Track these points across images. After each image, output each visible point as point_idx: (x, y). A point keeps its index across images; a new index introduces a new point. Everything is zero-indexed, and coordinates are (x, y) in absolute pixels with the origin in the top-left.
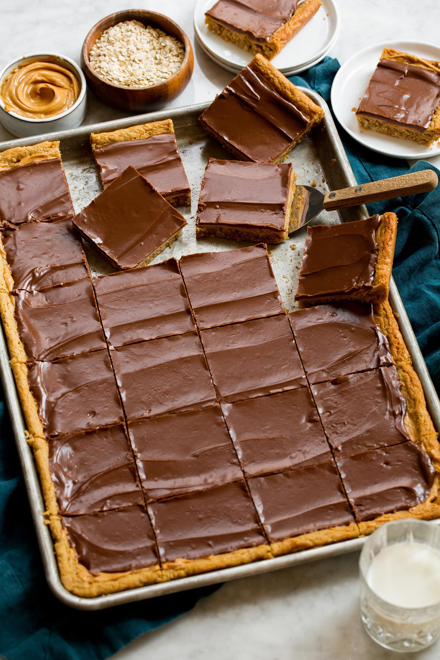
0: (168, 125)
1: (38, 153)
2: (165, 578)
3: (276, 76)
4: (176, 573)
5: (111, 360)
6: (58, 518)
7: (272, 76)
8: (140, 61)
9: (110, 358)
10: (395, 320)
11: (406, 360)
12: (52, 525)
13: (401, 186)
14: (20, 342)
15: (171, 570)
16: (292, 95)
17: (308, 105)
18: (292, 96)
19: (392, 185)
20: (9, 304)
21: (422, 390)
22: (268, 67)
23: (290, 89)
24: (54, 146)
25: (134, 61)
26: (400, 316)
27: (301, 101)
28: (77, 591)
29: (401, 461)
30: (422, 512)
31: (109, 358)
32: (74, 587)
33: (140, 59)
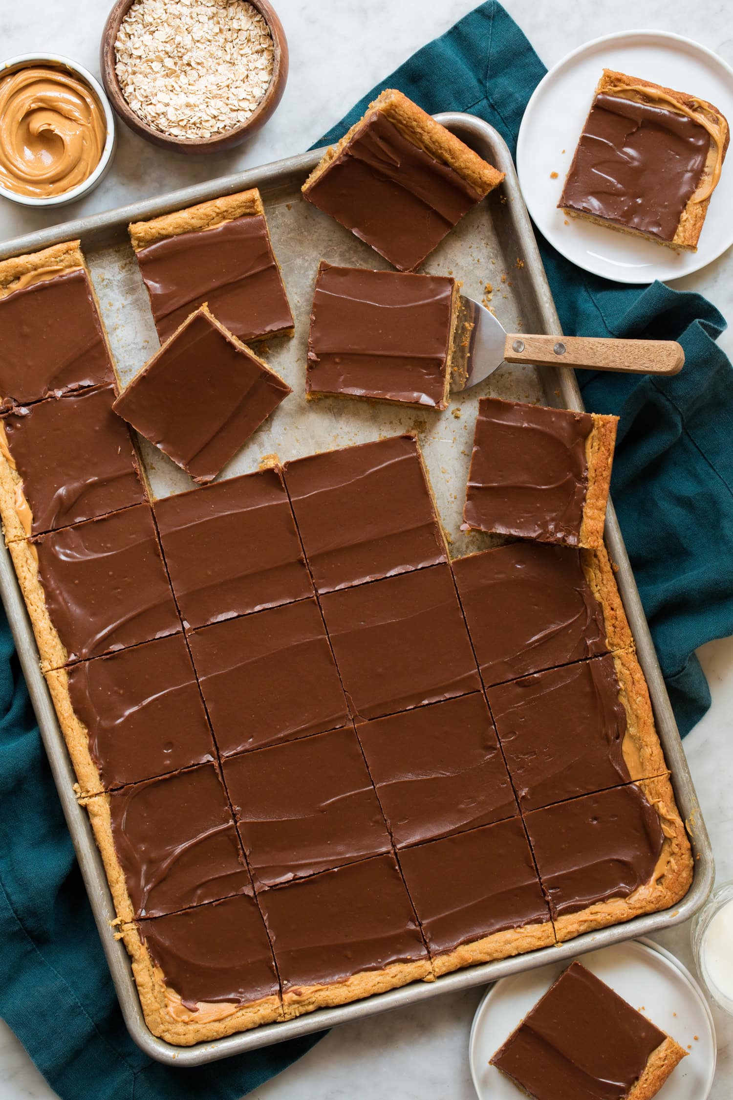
0: (253, 201)
1: (48, 266)
2: (288, 1017)
3: (426, 130)
4: (303, 1010)
5: (190, 651)
6: (133, 926)
7: (419, 130)
8: (198, 64)
9: (189, 648)
10: (612, 577)
11: (627, 647)
12: (127, 939)
13: (626, 364)
14: (53, 627)
15: (296, 1006)
16: (453, 158)
17: (479, 174)
18: (453, 161)
19: (612, 359)
20: (29, 561)
21: (649, 701)
22: (412, 117)
23: (450, 150)
24: (71, 252)
25: (189, 65)
26: (620, 570)
27: (467, 168)
28: (168, 1037)
29: (616, 816)
30: (644, 903)
31: (187, 650)
32: (164, 1031)
33: (199, 61)
